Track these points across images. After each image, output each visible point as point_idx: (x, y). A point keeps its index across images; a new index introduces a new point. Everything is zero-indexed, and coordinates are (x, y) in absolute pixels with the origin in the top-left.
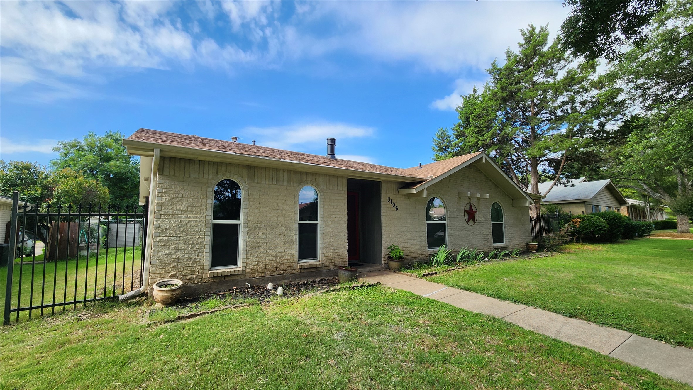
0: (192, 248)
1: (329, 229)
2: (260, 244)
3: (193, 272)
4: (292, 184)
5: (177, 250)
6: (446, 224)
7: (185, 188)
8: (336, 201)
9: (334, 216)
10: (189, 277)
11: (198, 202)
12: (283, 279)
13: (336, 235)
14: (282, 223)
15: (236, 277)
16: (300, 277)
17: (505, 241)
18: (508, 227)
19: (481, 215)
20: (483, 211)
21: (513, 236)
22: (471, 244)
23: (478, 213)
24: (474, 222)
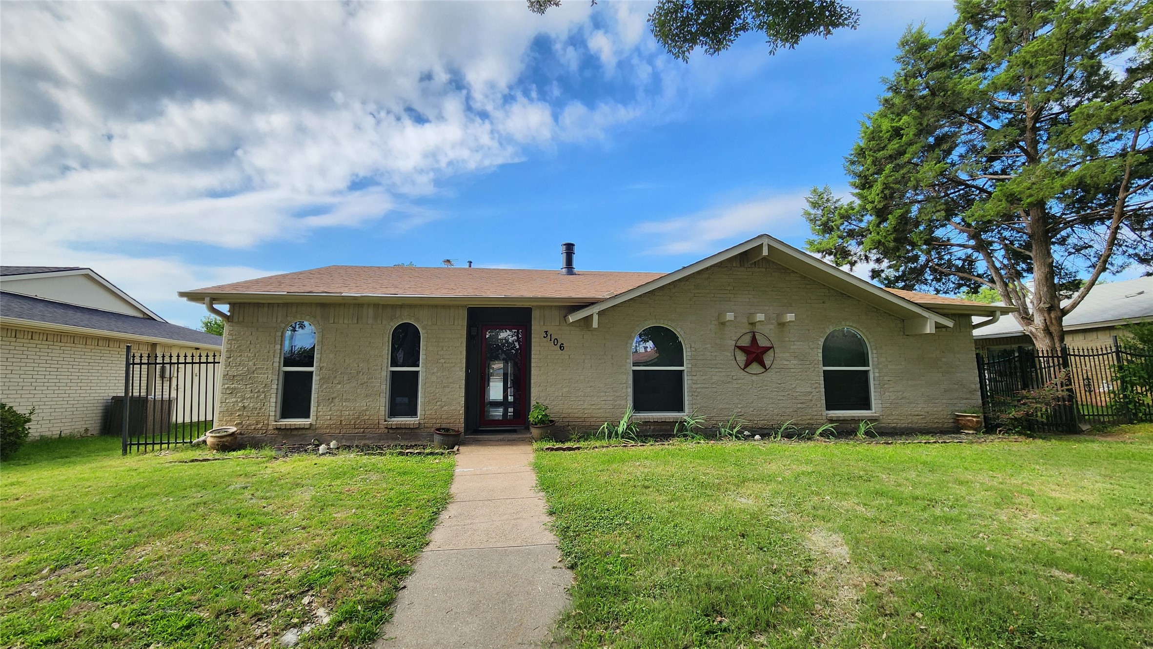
0: (257, 397)
1: (434, 379)
2: (335, 395)
3: (257, 423)
4: (379, 322)
5: (243, 398)
6: (685, 372)
7: (254, 334)
8: (446, 340)
9: (442, 361)
10: (253, 427)
11: (266, 347)
12: (362, 439)
13: (445, 387)
14: (364, 371)
15: (304, 432)
16: (387, 439)
17: (873, 406)
18: (886, 378)
19: (788, 354)
20: (795, 347)
21: (900, 397)
22: (752, 409)
23: (777, 350)
24: (765, 368)
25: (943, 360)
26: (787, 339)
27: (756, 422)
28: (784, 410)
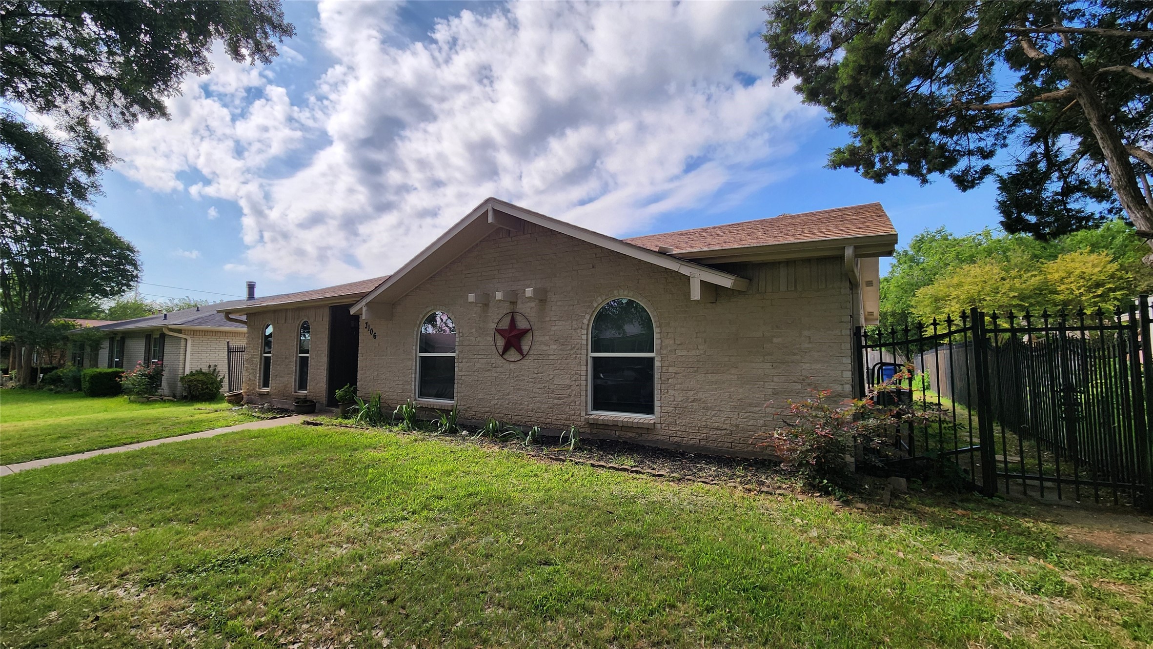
0: (254, 373)
1: (313, 363)
2: (277, 373)
3: (253, 389)
4: (294, 321)
6: (457, 359)
8: (320, 333)
9: (318, 349)
13: (318, 369)
14: (287, 356)
17: (657, 409)
18: (671, 370)
19: (547, 338)
20: (556, 328)
21: (692, 398)
22: (507, 402)
23: (536, 333)
24: (522, 355)
25: (775, 340)
26: (548, 319)
27: (510, 417)
28: (538, 405)
